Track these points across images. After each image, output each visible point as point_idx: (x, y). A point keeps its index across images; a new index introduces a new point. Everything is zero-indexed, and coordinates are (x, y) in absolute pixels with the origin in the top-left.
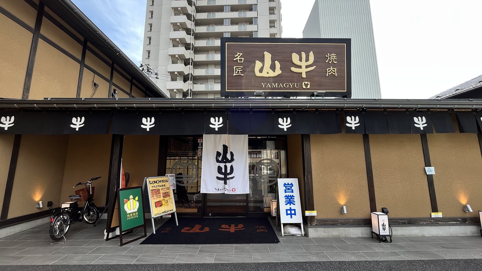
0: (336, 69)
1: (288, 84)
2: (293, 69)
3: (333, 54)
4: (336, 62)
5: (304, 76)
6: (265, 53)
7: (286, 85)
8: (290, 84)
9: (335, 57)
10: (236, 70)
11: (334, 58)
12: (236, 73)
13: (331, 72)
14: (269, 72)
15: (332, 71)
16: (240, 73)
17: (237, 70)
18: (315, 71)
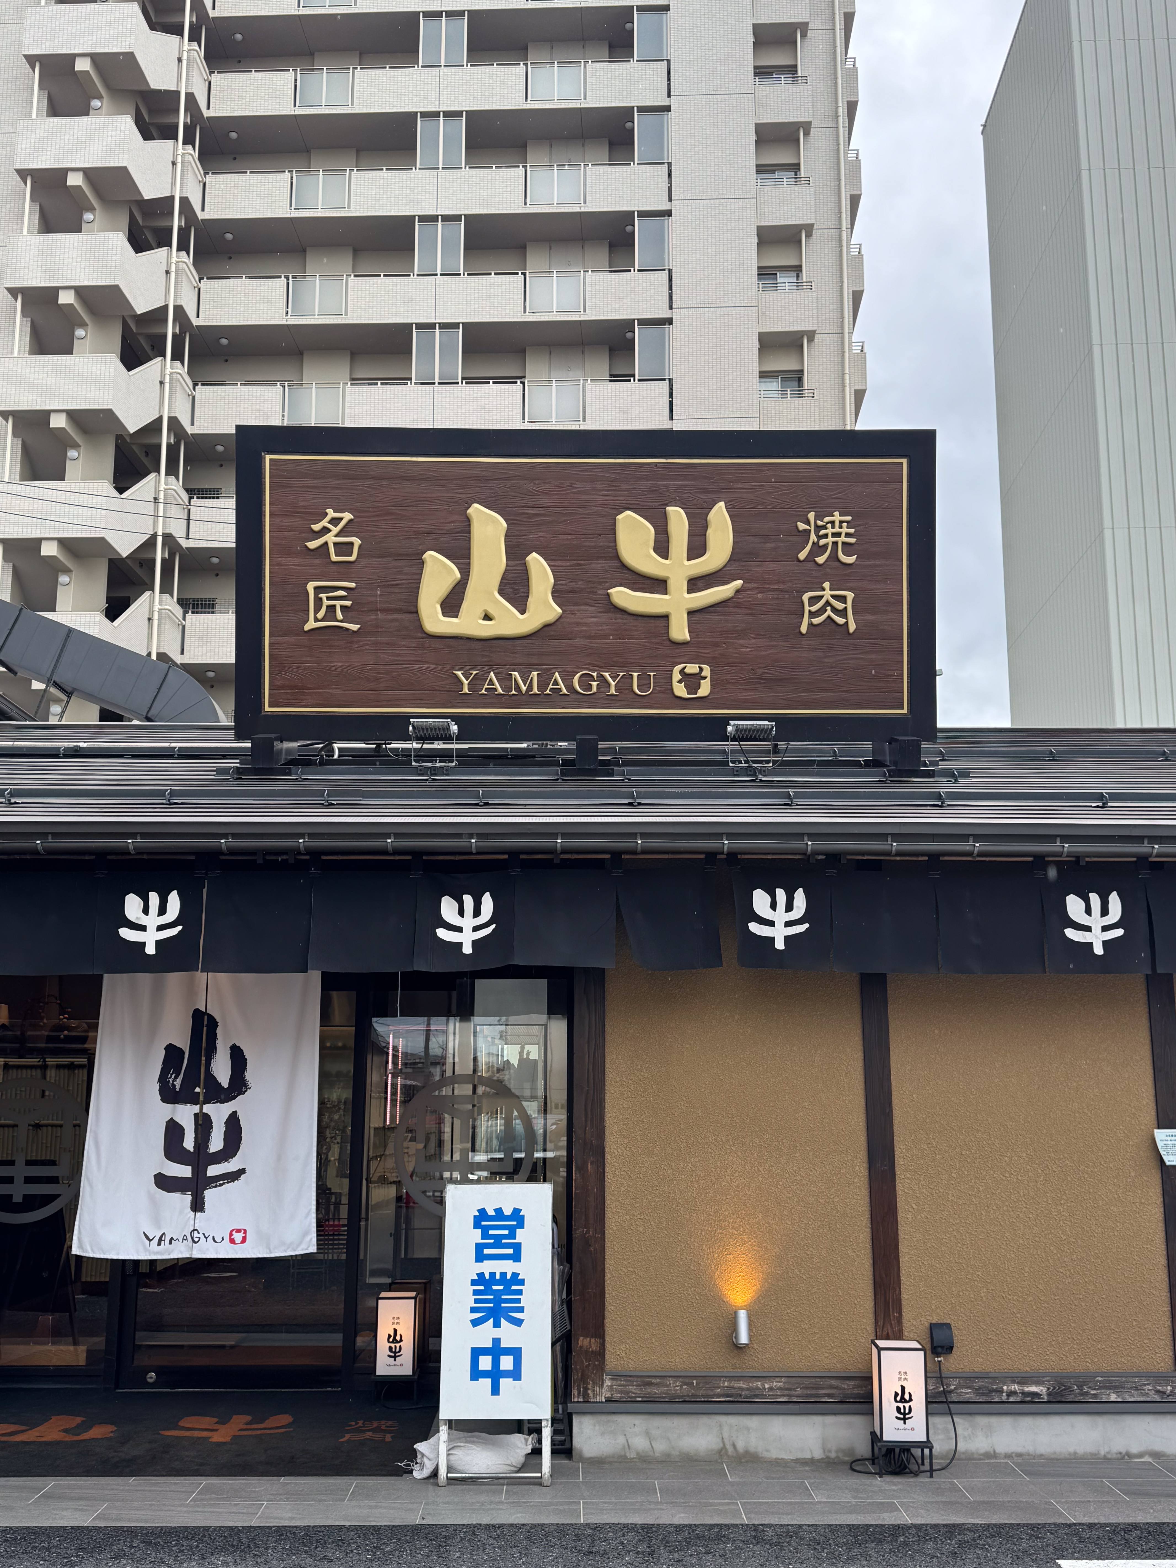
0: (850, 596)
1: (595, 674)
2: (622, 595)
3: (837, 517)
4: (851, 560)
5: (680, 631)
6: (476, 510)
7: (585, 682)
8: (606, 674)
9: (845, 530)
10: (319, 602)
11: (838, 535)
12: (320, 615)
13: (822, 610)
14: (492, 612)
15: (828, 603)
16: (340, 616)
17: (326, 603)
18: (739, 606)
